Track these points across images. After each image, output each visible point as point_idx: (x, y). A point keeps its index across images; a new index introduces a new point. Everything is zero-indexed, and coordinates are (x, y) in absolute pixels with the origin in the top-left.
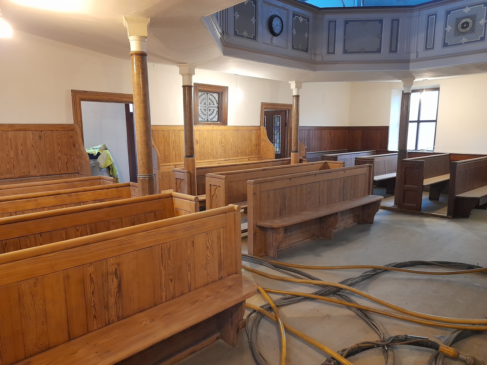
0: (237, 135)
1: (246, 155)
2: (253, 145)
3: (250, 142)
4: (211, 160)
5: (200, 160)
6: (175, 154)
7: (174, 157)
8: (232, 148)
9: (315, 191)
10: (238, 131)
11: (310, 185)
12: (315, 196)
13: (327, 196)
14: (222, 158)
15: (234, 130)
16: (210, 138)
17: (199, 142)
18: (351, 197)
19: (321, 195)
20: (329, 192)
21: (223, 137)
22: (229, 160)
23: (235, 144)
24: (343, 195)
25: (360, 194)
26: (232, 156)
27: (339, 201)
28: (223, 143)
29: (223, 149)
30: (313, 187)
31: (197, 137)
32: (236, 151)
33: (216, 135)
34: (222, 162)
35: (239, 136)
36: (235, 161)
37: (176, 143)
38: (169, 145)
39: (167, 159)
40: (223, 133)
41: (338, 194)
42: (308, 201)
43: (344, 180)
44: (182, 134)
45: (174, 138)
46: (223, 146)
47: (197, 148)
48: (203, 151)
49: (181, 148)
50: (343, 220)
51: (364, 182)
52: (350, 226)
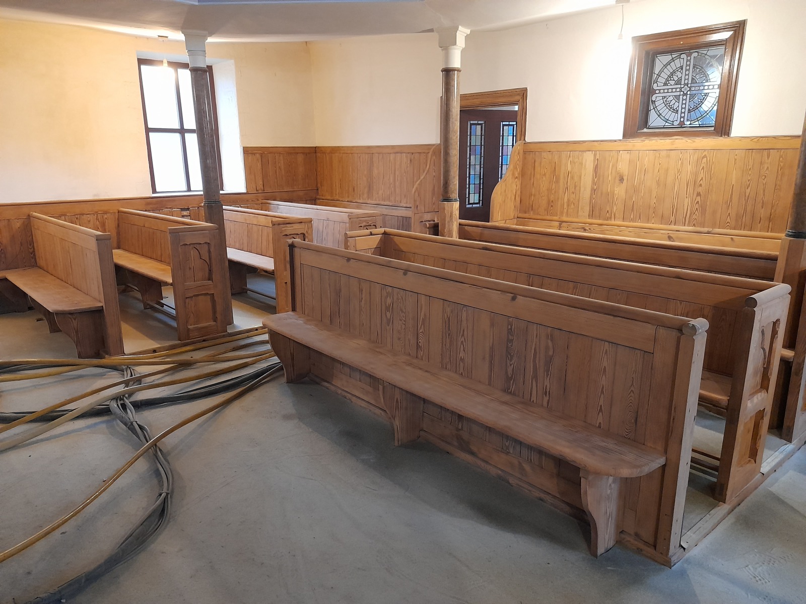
0: (762, 163)
4: (653, 223)
5: (624, 220)
6: (569, 200)
7: (565, 206)
8: (731, 201)
9: (404, 311)
10: (765, 152)
11: (390, 289)
12: (404, 323)
13: (441, 344)
14: (689, 225)
15: (752, 152)
16: (659, 171)
17: (625, 178)
18: (549, 400)
19: (421, 331)
20: (449, 335)
21: (703, 168)
22: (708, 233)
23: (748, 191)
24: (507, 372)
25: (600, 419)
26: (728, 224)
27: (488, 385)
28: (701, 185)
29: (698, 202)
30: (398, 299)
31: (623, 167)
32: (745, 210)
33: (680, 162)
34: (680, 234)
35: (768, 168)
36: (732, 238)
37: (572, 178)
38: (557, 181)
39: (552, 208)
40: (705, 156)
41: (484, 358)
42: (388, 328)
43: (509, 327)
44: (589, 159)
45: (569, 169)
46: (699, 194)
47: (620, 191)
48: (634, 199)
49: (582, 189)
50: (508, 453)
51: (632, 384)
52: (530, 491)
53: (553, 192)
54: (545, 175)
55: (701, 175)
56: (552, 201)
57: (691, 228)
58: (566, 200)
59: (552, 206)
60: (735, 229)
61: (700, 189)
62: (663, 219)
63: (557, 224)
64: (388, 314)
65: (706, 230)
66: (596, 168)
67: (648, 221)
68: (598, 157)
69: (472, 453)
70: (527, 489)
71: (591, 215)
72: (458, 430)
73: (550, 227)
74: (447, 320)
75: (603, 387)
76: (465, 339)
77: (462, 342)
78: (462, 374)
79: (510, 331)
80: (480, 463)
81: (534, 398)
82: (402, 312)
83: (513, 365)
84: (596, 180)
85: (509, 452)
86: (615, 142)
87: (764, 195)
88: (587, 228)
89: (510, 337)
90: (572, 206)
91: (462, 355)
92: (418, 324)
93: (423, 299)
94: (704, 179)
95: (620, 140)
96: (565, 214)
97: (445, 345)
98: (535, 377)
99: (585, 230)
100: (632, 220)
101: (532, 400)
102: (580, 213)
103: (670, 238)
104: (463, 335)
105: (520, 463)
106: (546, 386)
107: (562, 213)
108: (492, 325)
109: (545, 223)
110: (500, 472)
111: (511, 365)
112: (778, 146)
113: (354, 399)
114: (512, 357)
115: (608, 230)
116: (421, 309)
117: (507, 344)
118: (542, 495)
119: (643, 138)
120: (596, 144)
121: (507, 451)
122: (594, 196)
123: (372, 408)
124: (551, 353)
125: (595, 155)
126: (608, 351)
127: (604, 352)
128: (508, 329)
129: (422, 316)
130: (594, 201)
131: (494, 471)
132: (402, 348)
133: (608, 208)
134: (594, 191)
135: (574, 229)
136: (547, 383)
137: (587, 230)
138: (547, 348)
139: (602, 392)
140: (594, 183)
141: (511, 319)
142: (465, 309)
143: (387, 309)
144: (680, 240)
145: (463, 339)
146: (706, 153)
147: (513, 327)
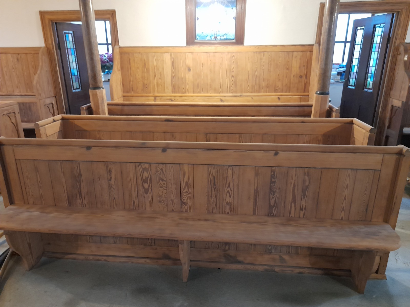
0: (261, 59)
1: (276, 91)
2: (292, 76)
3: (287, 71)
4: (210, 93)
5: (194, 92)
6: (157, 83)
7: (156, 87)
8: (249, 78)
9: (165, 179)
10: (262, 54)
11: (147, 166)
12: (165, 188)
13: (207, 196)
14: (229, 93)
15: (256, 53)
16: (210, 64)
17: (191, 69)
18: (304, 214)
19: (185, 191)
20: (215, 189)
21: (233, 62)
22: (241, 96)
23: (256, 73)
24: (270, 203)
25: (343, 214)
26: (248, 91)
27: (253, 214)
28: (233, 71)
29: (232, 80)
30: (157, 171)
31: (189, 62)
32: (256, 83)
33: (221, 59)
34: (227, 98)
35: (264, 62)
36: (252, 98)
37: (158, 69)
38: (148, 71)
39: (146, 89)
40: (234, 56)
41: (249, 198)
42: (146, 195)
43: (272, 173)
44: (167, 58)
45: (155, 63)
46: (233, 76)
47: (189, 76)
48: (198, 81)
49: (165, 76)
50: (270, 253)
51: (366, 190)
52: (292, 271)
53: (146, 78)
54: (138, 68)
55: (233, 66)
56: (146, 84)
57: (231, 94)
58: (155, 83)
59: (146, 87)
60: (252, 93)
61: (233, 74)
62: (216, 91)
63: (153, 98)
64: (146, 186)
65: (239, 94)
66: (173, 63)
67: (207, 92)
68: (173, 56)
69: (240, 262)
70: (290, 270)
71: (173, 91)
72: (225, 250)
73: (148, 100)
74: (212, 178)
75: (345, 196)
76: (231, 189)
77: (228, 192)
78: (228, 213)
79: (273, 176)
80: (248, 267)
81: (293, 214)
82: (163, 180)
83: (275, 198)
84: (174, 70)
85: (272, 253)
86: (183, 48)
87: (264, 75)
88: (173, 99)
89: (273, 180)
90: (160, 87)
91: (228, 200)
92: (182, 187)
93: (186, 168)
94: (234, 68)
95: (185, 46)
96: (156, 92)
97: (211, 196)
98: (294, 201)
99: (172, 100)
100: (199, 92)
101: (291, 216)
102: (166, 90)
103: (222, 101)
104: (229, 186)
105: (280, 256)
106: (303, 205)
107: (154, 91)
108: (257, 174)
109: (144, 98)
110: (266, 267)
111: (273, 198)
112: (268, 50)
113: (110, 259)
114: (274, 193)
115: (186, 99)
116: (184, 175)
117: (271, 185)
118: (301, 270)
119: (199, 45)
120: (170, 48)
121: (270, 252)
122: (174, 80)
123: (135, 260)
124: (307, 183)
125: (171, 55)
126: (350, 174)
127: (348, 175)
128: (271, 175)
129: (186, 179)
130: (174, 83)
131: (261, 268)
132: (164, 208)
133: (183, 87)
134: (173, 77)
135: (165, 100)
136: (304, 203)
137: (173, 100)
138: (304, 181)
139: (345, 199)
140: (173, 72)
141: (274, 168)
142: (231, 168)
143: (145, 181)
144: (227, 101)
145: (229, 189)
146: (234, 54)
147: (276, 173)
